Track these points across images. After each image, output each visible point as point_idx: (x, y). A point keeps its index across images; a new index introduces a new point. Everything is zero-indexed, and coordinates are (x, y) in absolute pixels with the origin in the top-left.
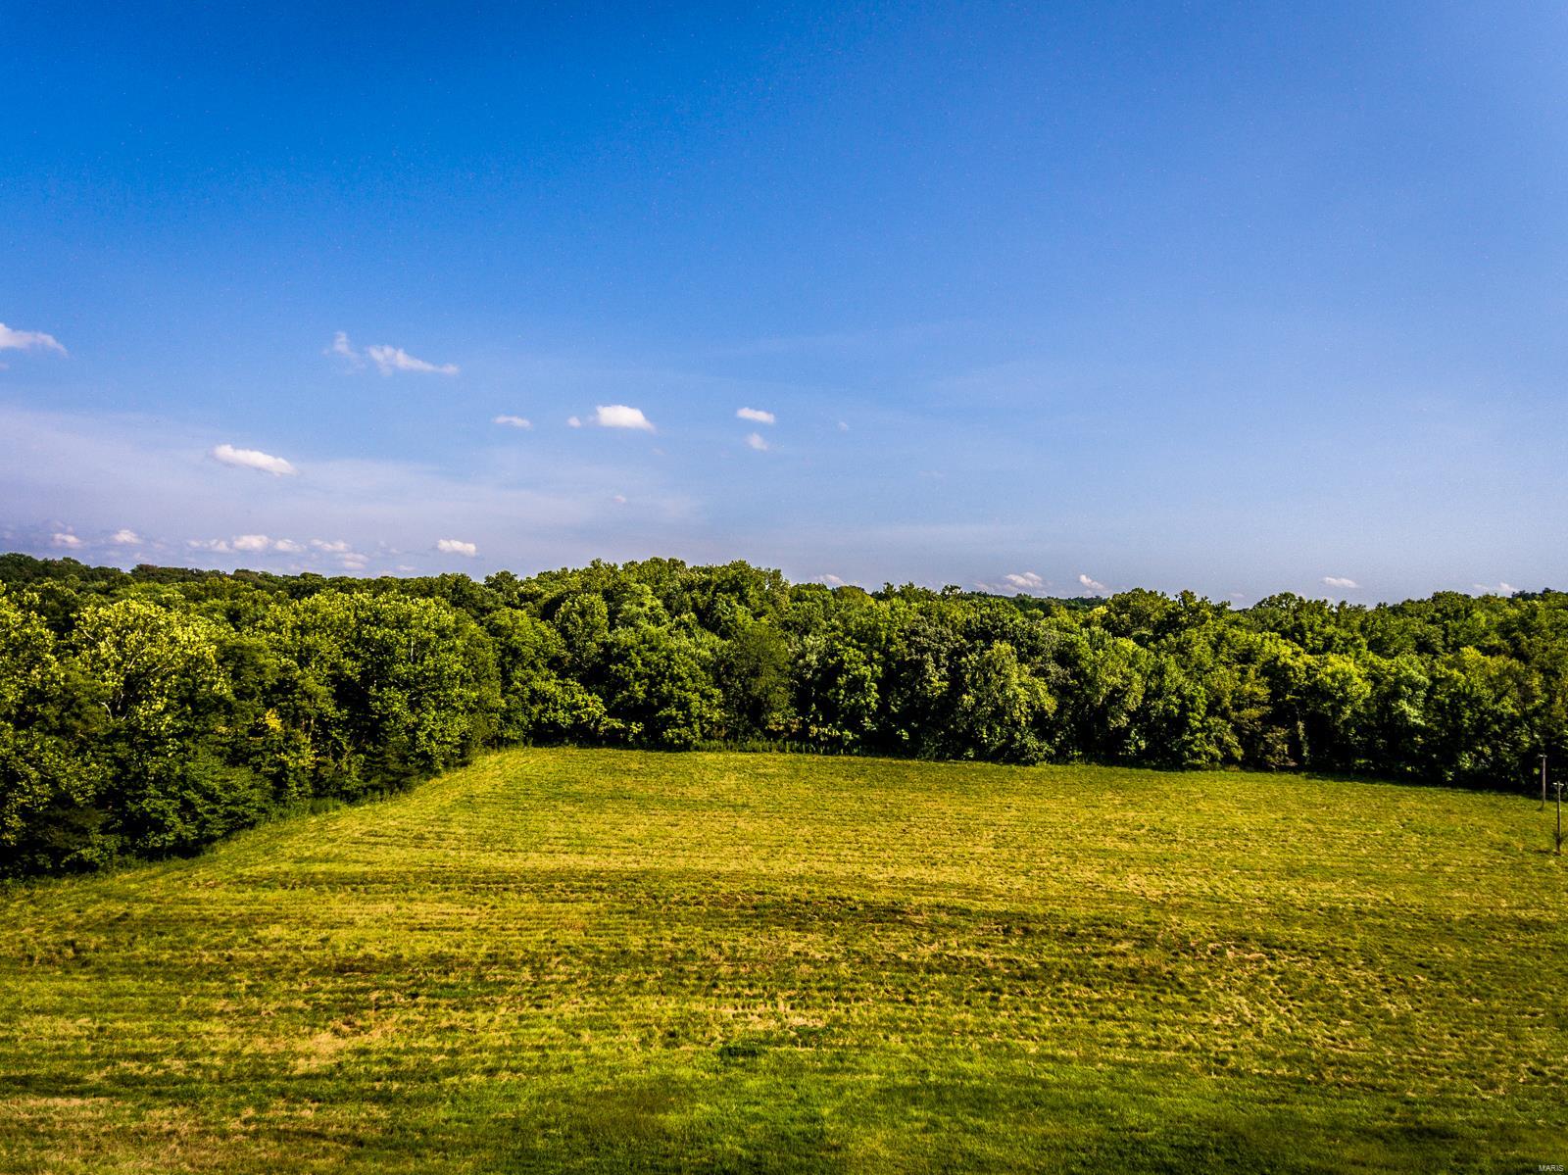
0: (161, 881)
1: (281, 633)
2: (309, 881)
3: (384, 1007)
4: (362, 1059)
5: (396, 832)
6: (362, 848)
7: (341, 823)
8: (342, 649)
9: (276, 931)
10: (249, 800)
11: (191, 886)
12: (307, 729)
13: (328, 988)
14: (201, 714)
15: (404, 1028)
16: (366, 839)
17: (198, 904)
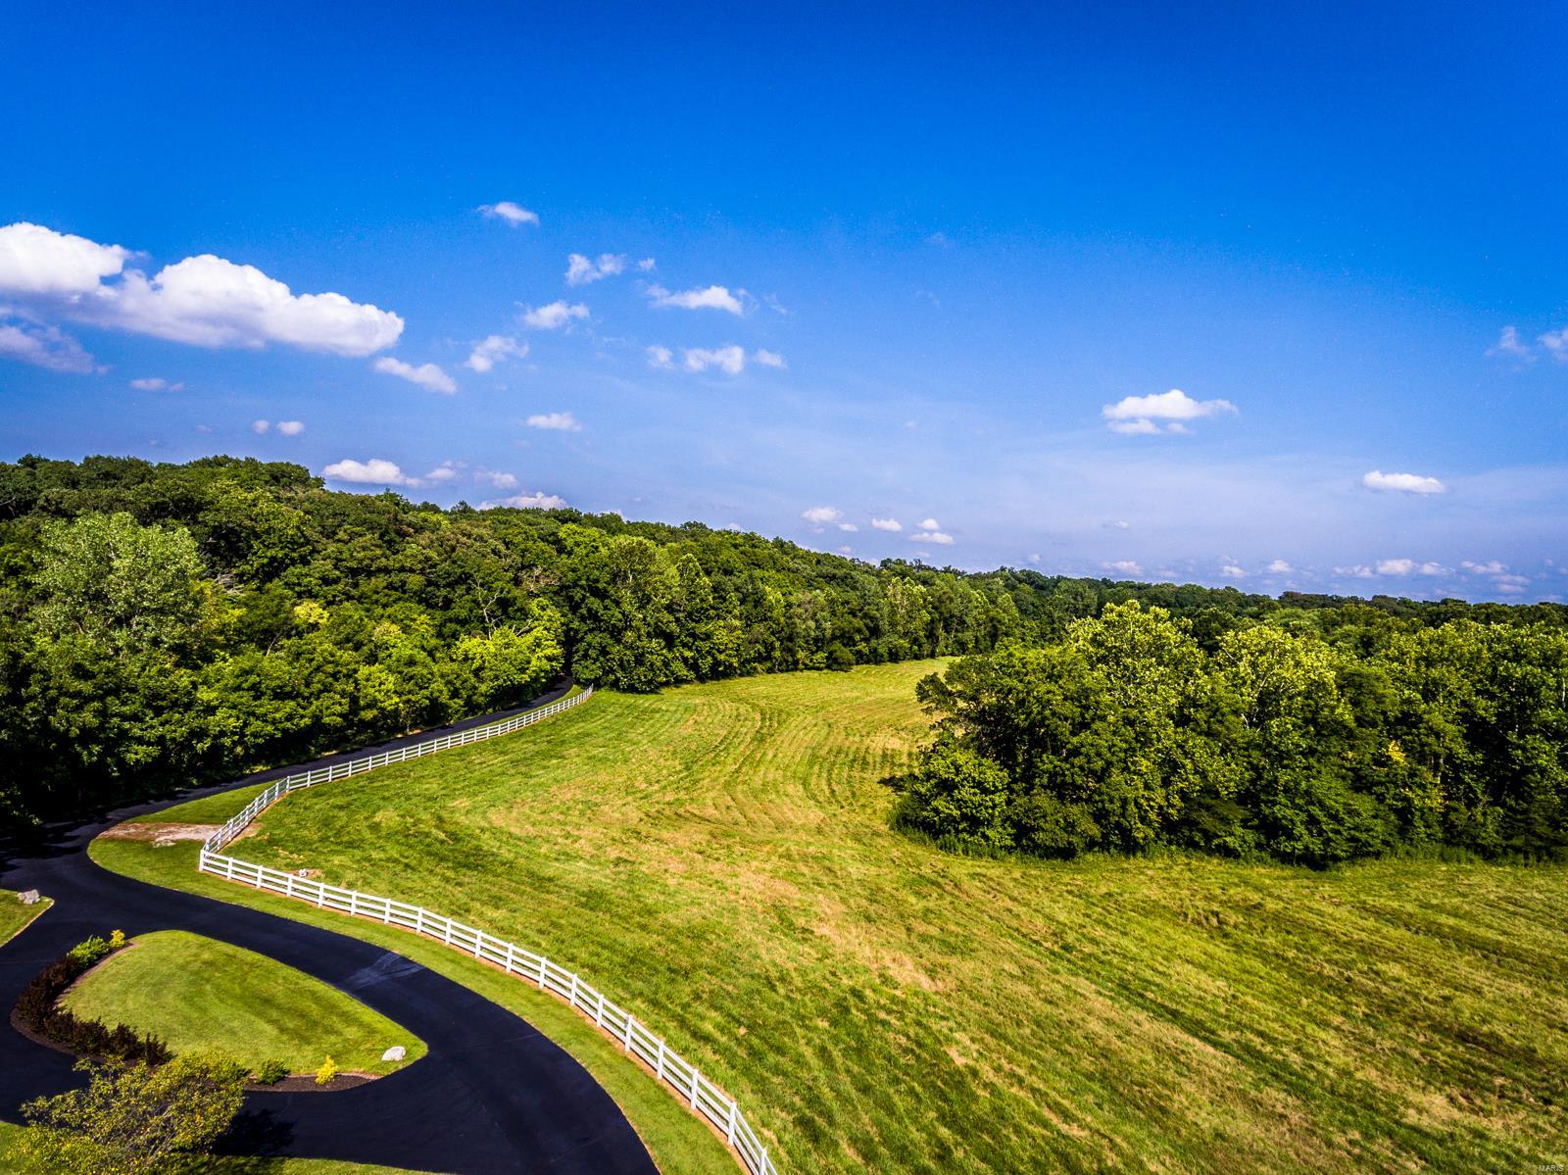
0: (1291, 883)
1: (1404, 663)
2: (1433, 930)
3: (1509, 1098)
4: (1477, 1141)
5: (1541, 906)
6: (1497, 912)
7: (1475, 879)
8: (1473, 685)
9: (1394, 969)
10: (1372, 830)
11: (1317, 897)
12: (1435, 768)
13: (1446, 1051)
14: (1324, 735)
15: (1531, 1132)
16: (1504, 904)
17: (1322, 916)
